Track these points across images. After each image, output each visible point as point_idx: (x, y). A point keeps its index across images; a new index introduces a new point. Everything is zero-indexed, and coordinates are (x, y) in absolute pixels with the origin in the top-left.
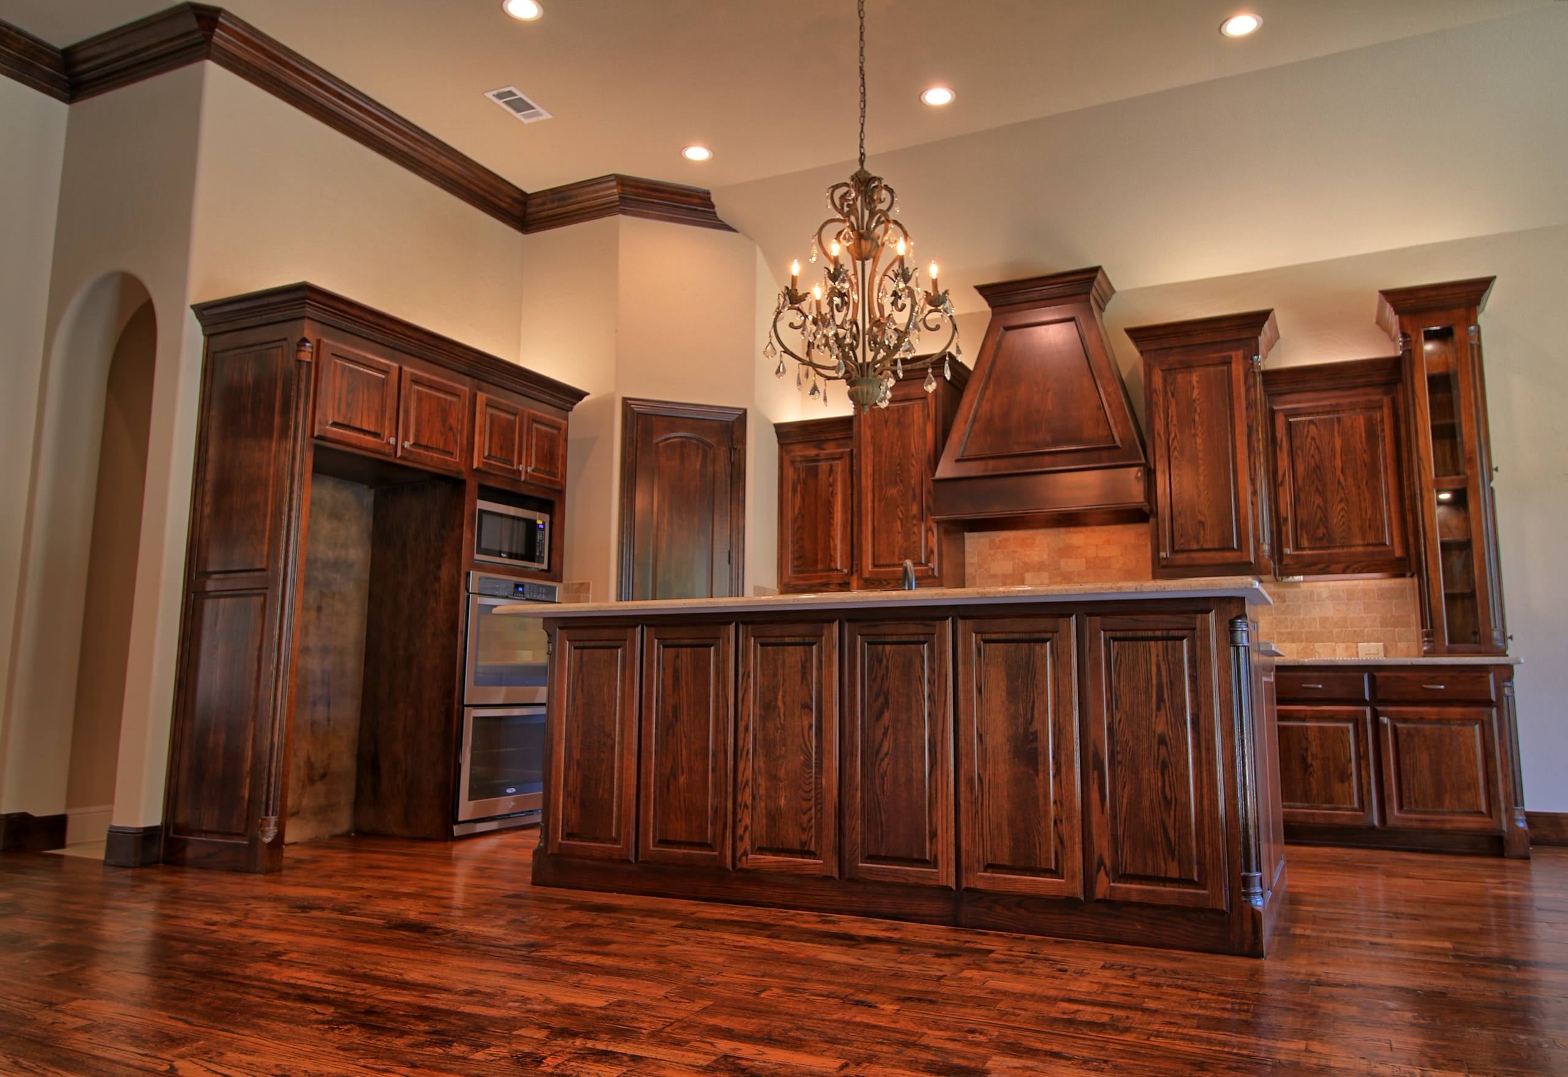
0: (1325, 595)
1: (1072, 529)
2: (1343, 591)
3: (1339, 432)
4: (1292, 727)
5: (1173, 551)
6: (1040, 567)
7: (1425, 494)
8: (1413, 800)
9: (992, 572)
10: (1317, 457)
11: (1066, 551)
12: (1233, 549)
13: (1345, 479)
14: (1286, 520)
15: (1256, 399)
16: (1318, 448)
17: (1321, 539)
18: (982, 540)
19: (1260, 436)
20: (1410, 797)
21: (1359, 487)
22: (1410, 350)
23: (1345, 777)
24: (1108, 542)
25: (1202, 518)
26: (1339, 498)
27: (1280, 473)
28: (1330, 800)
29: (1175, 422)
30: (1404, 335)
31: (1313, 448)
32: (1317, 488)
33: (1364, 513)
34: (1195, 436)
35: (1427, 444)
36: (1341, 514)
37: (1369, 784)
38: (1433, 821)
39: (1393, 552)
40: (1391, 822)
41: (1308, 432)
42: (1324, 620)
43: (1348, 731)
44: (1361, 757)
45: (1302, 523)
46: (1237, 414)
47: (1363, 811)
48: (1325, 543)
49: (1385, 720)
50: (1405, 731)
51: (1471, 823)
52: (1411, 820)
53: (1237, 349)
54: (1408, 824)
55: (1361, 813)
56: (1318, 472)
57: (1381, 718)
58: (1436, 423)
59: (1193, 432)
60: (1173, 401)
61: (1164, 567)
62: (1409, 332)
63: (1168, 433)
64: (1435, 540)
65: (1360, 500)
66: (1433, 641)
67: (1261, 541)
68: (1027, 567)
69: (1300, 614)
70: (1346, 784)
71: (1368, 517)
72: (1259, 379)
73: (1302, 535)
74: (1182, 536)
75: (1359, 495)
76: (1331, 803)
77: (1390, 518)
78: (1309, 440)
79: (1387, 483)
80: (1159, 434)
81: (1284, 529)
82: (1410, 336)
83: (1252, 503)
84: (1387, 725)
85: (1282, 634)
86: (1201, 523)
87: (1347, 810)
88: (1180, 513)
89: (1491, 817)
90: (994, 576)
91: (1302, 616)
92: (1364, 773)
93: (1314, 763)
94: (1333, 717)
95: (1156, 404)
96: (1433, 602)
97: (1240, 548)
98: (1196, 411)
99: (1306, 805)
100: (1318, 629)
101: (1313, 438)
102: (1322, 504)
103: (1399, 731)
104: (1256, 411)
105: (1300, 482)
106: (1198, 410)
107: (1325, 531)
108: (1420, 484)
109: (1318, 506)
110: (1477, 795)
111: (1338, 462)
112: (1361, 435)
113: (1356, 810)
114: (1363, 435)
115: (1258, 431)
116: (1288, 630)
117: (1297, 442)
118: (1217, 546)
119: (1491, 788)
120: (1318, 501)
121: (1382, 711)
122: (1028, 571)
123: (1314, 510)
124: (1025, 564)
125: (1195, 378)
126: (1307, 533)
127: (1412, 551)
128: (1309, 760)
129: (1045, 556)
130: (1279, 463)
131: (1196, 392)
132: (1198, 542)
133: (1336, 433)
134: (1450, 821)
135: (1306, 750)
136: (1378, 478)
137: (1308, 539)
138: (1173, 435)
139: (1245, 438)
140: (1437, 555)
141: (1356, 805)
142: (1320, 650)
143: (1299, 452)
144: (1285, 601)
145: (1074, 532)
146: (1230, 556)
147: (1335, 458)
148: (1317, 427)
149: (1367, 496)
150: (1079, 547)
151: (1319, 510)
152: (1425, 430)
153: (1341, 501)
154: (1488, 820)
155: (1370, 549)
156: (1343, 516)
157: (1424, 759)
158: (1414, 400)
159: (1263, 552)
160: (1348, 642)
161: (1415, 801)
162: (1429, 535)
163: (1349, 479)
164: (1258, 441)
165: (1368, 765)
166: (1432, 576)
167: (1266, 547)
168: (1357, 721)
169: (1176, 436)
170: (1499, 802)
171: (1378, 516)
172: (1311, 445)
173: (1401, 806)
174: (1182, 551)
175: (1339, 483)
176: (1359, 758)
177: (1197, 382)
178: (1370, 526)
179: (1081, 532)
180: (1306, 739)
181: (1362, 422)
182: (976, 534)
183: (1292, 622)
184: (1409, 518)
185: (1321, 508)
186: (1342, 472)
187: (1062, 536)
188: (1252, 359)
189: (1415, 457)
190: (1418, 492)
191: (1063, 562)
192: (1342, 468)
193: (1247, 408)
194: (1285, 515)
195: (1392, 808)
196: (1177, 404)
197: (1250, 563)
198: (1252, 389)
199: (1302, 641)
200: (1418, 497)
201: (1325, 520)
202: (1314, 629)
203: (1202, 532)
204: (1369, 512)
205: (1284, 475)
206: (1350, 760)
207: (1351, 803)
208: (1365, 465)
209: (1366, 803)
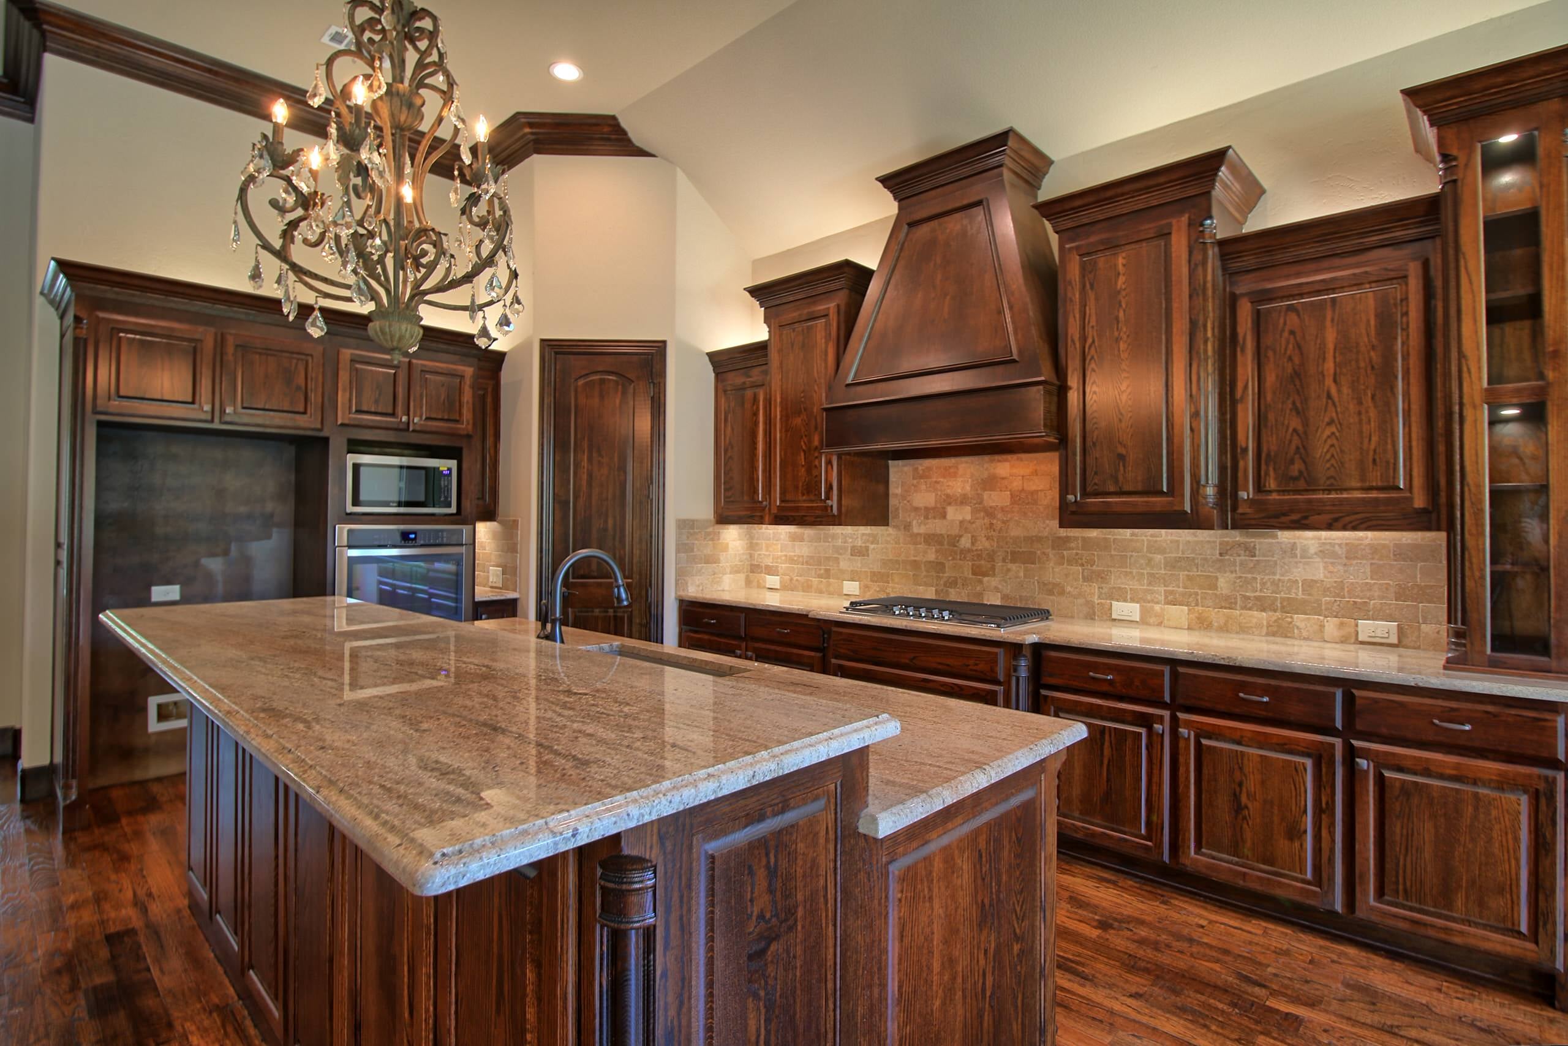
0: (1312, 550)
1: (997, 457)
2: (1340, 545)
3: (1332, 320)
4: (1222, 749)
5: (1085, 493)
6: (963, 501)
7: (1468, 412)
8: (1401, 887)
9: (916, 504)
10: (1297, 360)
11: (990, 483)
12: (1161, 493)
13: (1339, 391)
14: (1245, 450)
15: (1205, 282)
16: (1299, 347)
17: (1295, 479)
18: (906, 469)
19: (1209, 334)
20: (1397, 883)
21: (1360, 403)
22: (1455, 181)
23: (1294, 833)
24: (1035, 473)
25: (1122, 450)
26: (1327, 420)
27: (1240, 385)
28: (1269, 860)
29: (1093, 322)
30: (1446, 157)
31: (1291, 346)
32: (1294, 403)
33: (1366, 441)
34: (1118, 340)
35: (1476, 332)
36: (1329, 442)
37: (1332, 850)
38: (1433, 926)
39: (1410, 500)
40: (1360, 913)
41: (1285, 323)
42: (1309, 585)
43: (1305, 770)
44: (1323, 810)
45: (1268, 455)
46: (1175, 305)
47: (1320, 887)
48: (1302, 484)
49: (1363, 763)
50: (1398, 784)
51: (1497, 943)
52: (1395, 916)
53: (1181, 213)
54: (1391, 922)
55: (1318, 889)
56: (1297, 383)
57: (1358, 760)
58: (1494, 296)
59: (1116, 334)
60: (1091, 295)
61: (1073, 513)
62: (1454, 152)
63: (1084, 338)
64: (1479, 486)
65: (1361, 421)
66: (1464, 645)
67: (1203, 482)
68: (949, 500)
69: (1274, 574)
70: (1297, 844)
71: (1372, 447)
72: (1212, 253)
73: (1267, 474)
74: (1096, 473)
75: (1360, 413)
76: (1272, 865)
77: (1409, 449)
78: (1286, 334)
79: (1407, 394)
80: (1073, 341)
81: (1241, 464)
82: (1455, 159)
83: (1192, 430)
84: (1367, 772)
85: (1249, 598)
86: (1121, 457)
87: (1296, 879)
88: (1094, 444)
89: (1537, 943)
90: (917, 509)
91: (1277, 577)
92: (1324, 833)
93: (1250, 805)
94: (1285, 746)
95: (1071, 300)
96: (1469, 584)
97: (1171, 492)
98: (1120, 306)
99: (1236, 859)
100: (1300, 595)
101: (1292, 333)
102: (1300, 428)
103: (1387, 783)
104: (1205, 300)
105: (1269, 397)
106: (1124, 306)
107: (1303, 467)
108: (1461, 397)
109: (1295, 430)
110: (1514, 903)
111: (1329, 366)
112: (1368, 321)
113: (1309, 883)
114: (1372, 322)
115: (1205, 326)
116: (1258, 594)
117: (1267, 340)
118: (1140, 488)
119: (1541, 897)
120: (1295, 423)
121: (1362, 749)
122: (950, 504)
123: (1288, 437)
124: (948, 496)
125: (1121, 261)
126: (1274, 469)
127: (1443, 500)
128: (1244, 799)
129: (968, 488)
130: (1240, 370)
131: (1121, 279)
132: (1116, 481)
133: (1328, 323)
134: (1462, 933)
135: (1240, 785)
136: (1393, 388)
137: (1276, 479)
138: (1090, 341)
139: (1186, 339)
140: (1482, 511)
141: (1309, 876)
142: (1302, 625)
143: (1270, 354)
144: (1254, 556)
145: (999, 461)
146: (1157, 502)
147: (1324, 359)
148: (1299, 315)
149: (1373, 413)
150: (1003, 478)
151: (1295, 437)
152: (1474, 308)
153: (1331, 423)
154: (1530, 946)
155: (1374, 494)
156: (1332, 446)
157: (1427, 832)
158: (1457, 261)
159: (1205, 497)
160: (1343, 617)
161: (1405, 891)
162: (1470, 478)
163: (1345, 390)
164: (1206, 341)
165: (1332, 825)
166: (1470, 541)
167: (1210, 491)
168: (1321, 758)
169: (1093, 342)
170: (1554, 924)
171: (1389, 447)
172: (1288, 343)
173: (1380, 893)
174: (1097, 494)
175: (1329, 396)
176: (1319, 811)
177: (1124, 265)
178: (1374, 460)
179: (1006, 460)
180: (1241, 769)
181: (1371, 303)
182: (900, 462)
183: (1263, 584)
184: (1441, 448)
185: (1298, 435)
186: (1335, 381)
187: (986, 466)
188: (1202, 225)
189: (1454, 354)
190: (1456, 408)
191: (986, 495)
192: (1335, 374)
193: (1191, 297)
194: (1244, 445)
195: (1365, 893)
196: (1097, 299)
197: (1186, 512)
198: (1200, 269)
199: (1275, 611)
200: (1456, 417)
201: (1304, 451)
202: (1293, 596)
203: (1122, 468)
204: (1374, 439)
205: (1246, 387)
206: (1305, 812)
207: (1302, 871)
208: (1373, 368)
209: (1324, 876)
